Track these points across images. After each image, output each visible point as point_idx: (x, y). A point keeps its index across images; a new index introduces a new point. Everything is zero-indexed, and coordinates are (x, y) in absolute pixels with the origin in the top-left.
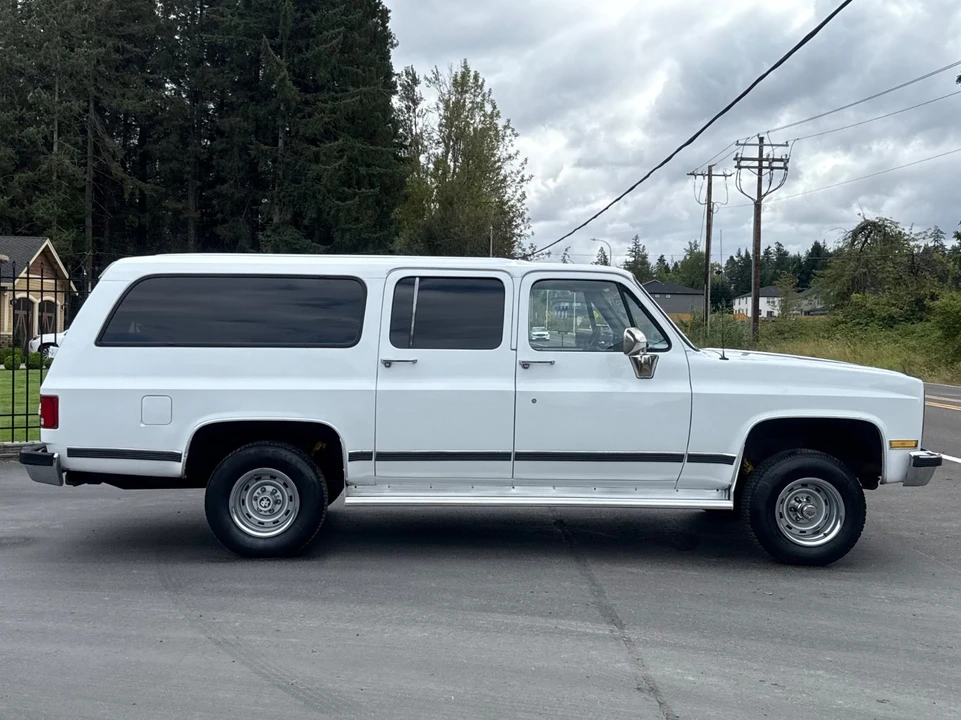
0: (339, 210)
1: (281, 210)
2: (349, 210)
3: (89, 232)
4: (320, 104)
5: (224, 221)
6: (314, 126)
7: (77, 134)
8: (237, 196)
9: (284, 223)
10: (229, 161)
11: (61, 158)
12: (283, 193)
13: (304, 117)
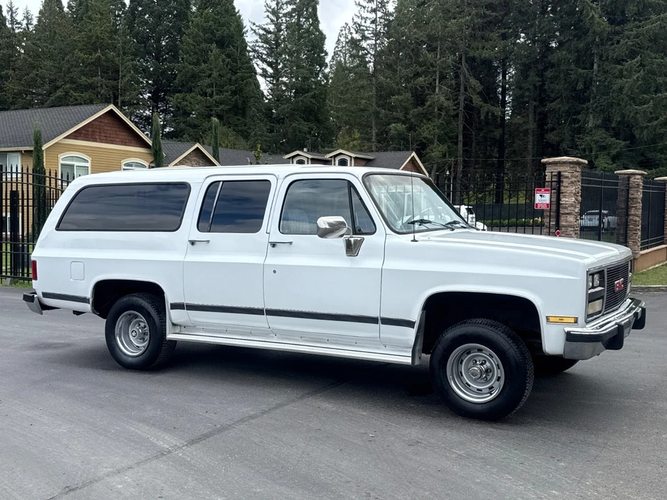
0: (636, 113)
1: (594, 117)
2: (645, 112)
3: (460, 145)
4: (626, 32)
5: (553, 129)
6: (619, 50)
7: (453, 79)
8: (563, 109)
9: (597, 127)
10: (557, 84)
11: (440, 96)
12: (596, 104)
13: (613, 44)
